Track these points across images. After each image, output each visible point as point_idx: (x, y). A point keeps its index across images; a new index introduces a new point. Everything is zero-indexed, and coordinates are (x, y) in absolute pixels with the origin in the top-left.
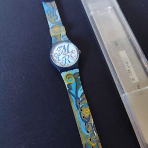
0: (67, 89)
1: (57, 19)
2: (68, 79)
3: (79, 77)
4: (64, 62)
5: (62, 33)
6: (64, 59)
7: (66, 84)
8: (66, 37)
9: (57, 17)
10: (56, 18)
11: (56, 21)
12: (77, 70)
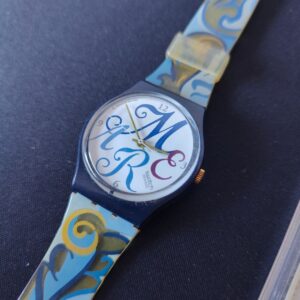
0: (46, 258)
1: (232, 20)
2: (80, 230)
3: (115, 258)
4: (115, 164)
5: (204, 71)
6: (124, 155)
7: (58, 240)
8: (208, 92)
9: (238, 16)
10: (232, 13)
11: (225, 23)
12: (129, 231)
